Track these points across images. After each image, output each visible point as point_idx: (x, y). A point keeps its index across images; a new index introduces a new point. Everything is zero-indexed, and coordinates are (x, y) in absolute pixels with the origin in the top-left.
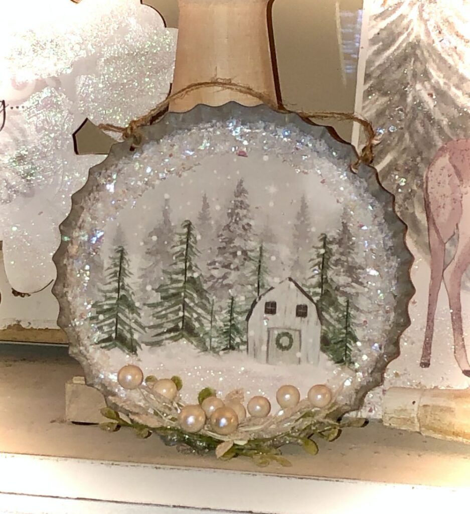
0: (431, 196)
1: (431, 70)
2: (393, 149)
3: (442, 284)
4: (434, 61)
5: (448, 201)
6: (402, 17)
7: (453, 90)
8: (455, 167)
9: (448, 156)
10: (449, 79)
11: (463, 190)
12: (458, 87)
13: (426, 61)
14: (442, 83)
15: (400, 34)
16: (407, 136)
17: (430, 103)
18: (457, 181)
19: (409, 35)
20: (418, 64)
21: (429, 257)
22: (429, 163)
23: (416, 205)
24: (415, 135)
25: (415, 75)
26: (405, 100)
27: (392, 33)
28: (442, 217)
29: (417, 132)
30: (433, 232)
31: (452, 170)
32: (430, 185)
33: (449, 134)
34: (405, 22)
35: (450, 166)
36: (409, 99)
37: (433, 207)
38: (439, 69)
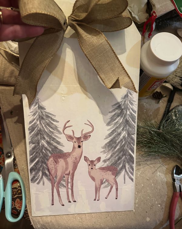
0: (49, 168)
1: (45, 137)
2: (38, 157)
3: (55, 187)
4: (46, 134)
5: (54, 168)
6: (35, 123)
7: (52, 141)
8: (54, 160)
9: (52, 158)
10: (50, 139)
11: (57, 166)
12: (53, 141)
13: (44, 135)
14: (49, 140)
15: (35, 128)
16: (41, 154)
17: (46, 145)
18: (55, 164)
19: (38, 128)
20: (42, 136)
21: (50, 182)
22: (48, 160)
23: (46, 170)
24: (43, 153)
25: (41, 138)
26: (39, 145)
27: (33, 128)
28: (53, 172)
29: (44, 152)
30: (51, 176)
31: (54, 161)
32: (49, 165)
33: (52, 152)
34: (36, 124)
35: (53, 160)
36: (40, 145)
37: (50, 170)
38: (47, 137)
